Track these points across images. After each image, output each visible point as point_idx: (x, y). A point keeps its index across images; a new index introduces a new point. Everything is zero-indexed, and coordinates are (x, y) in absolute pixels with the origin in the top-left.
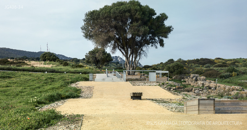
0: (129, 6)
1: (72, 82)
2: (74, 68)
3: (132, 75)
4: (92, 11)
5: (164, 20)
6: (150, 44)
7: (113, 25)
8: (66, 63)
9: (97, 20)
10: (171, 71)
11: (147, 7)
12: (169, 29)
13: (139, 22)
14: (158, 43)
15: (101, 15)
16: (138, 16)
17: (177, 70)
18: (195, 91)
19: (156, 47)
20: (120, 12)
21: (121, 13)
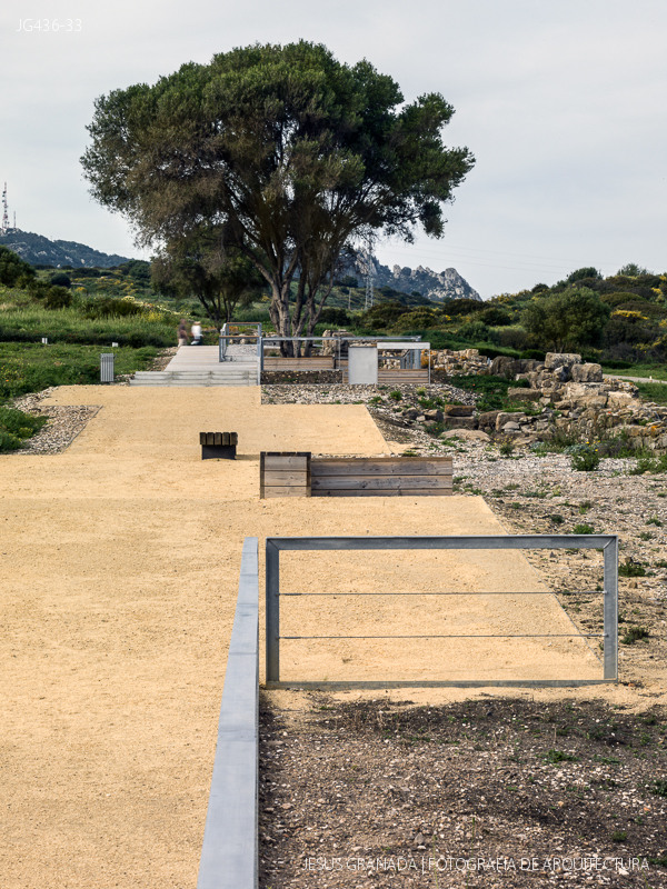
0: (282, 70)
1: (26, 390)
2: (93, 319)
3: (299, 356)
4: (124, 89)
5: (438, 123)
6: (382, 226)
7: (212, 149)
8: (60, 293)
9: (145, 129)
10: (549, 330)
11: (365, 69)
12: (457, 165)
13: (323, 136)
14: (417, 220)
15: (162, 109)
16: (317, 108)
17: (579, 324)
18: (503, 424)
19: (410, 238)
20: (239, 95)
21: (245, 101)
